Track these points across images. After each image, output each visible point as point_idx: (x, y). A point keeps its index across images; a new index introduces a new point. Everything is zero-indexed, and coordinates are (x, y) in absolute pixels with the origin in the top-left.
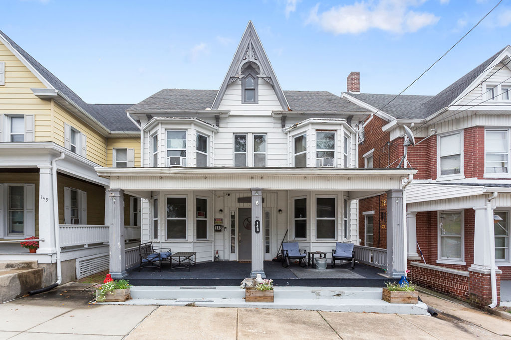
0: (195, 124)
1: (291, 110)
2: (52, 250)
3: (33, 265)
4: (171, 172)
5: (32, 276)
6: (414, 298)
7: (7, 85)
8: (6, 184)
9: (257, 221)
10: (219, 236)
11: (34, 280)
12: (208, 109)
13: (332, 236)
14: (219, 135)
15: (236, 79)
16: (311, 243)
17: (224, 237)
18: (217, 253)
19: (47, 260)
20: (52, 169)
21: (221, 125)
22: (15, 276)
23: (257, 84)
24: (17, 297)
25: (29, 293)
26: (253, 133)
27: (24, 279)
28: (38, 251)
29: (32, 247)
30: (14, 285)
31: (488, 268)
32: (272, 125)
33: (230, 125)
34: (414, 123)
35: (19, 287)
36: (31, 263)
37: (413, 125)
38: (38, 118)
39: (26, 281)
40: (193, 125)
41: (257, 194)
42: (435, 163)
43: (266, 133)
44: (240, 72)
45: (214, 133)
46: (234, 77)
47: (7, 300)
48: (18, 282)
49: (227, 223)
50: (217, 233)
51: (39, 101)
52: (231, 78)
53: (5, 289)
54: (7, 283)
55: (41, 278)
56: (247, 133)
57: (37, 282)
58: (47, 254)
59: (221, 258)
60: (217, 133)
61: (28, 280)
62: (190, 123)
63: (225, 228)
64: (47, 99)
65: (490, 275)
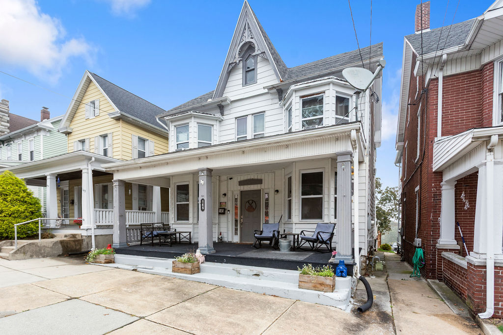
0: (195, 117)
1: (282, 81)
2: (87, 227)
3: (77, 236)
4: (141, 162)
5: (73, 244)
6: (327, 285)
7: (101, 115)
8: (101, 184)
9: (203, 199)
10: (223, 218)
11: (74, 246)
12: (210, 100)
13: (319, 216)
14: (224, 123)
15: (234, 64)
16: (294, 225)
17: (228, 219)
18: (221, 234)
19: (84, 233)
20: (88, 169)
21: (225, 113)
22: (58, 241)
23: (256, 63)
24: (59, 256)
25: (68, 254)
26: (252, 114)
27: (66, 244)
28: (82, 227)
29: (79, 223)
30: (56, 247)
31: (483, 256)
32: (270, 102)
33: (233, 111)
34: (447, 54)
35: (61, 249)
36: (76, 235)
37: (445, 57)
38: (114, 134)
39: (67, 246)
40: (193, 118)
41: (202, 174)
42: (491, 104)
43: (264, 112)
44: (237, 56)
45: (218, 121)
46: (232, 63)
47: (51, 256)
48: (60, 245)
49: (230, 206)
50: (221, 216)
51: (115, 122)
52: (230, 64)
53: (49, 249)
54: (51, 245)
55: (81, 245)
56: (247, 115)
57: (77, 248)
58: (84, 229)
59: (225, 240)
60: (221, 121)
61: (69, 246)
62: (190, 117)
63: (229, 211)
64: (118, 119)
65: (485, 267)
